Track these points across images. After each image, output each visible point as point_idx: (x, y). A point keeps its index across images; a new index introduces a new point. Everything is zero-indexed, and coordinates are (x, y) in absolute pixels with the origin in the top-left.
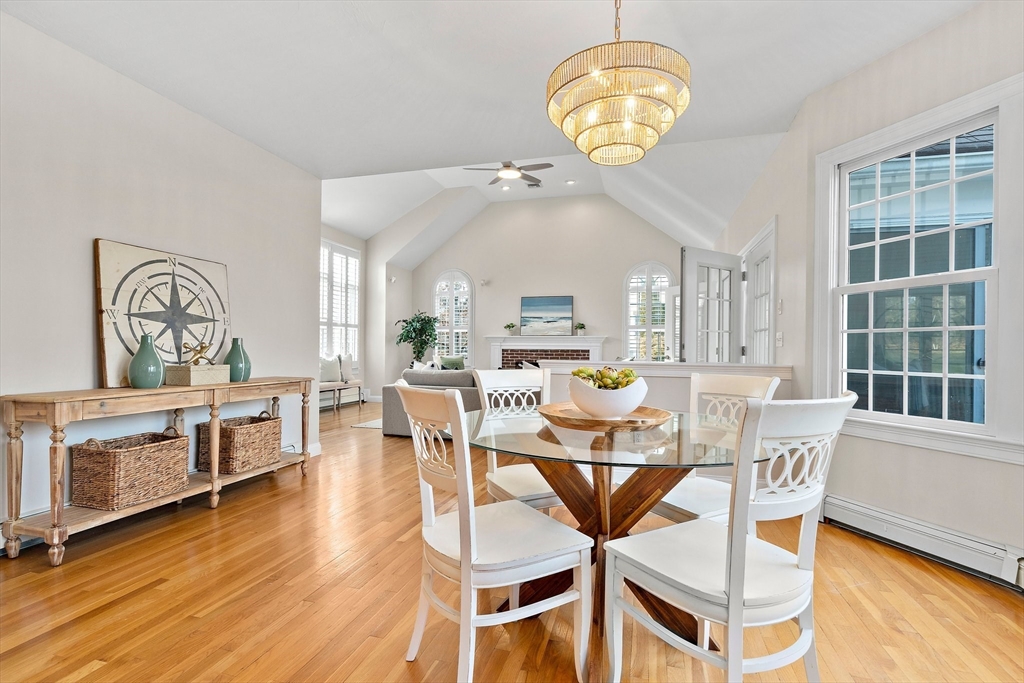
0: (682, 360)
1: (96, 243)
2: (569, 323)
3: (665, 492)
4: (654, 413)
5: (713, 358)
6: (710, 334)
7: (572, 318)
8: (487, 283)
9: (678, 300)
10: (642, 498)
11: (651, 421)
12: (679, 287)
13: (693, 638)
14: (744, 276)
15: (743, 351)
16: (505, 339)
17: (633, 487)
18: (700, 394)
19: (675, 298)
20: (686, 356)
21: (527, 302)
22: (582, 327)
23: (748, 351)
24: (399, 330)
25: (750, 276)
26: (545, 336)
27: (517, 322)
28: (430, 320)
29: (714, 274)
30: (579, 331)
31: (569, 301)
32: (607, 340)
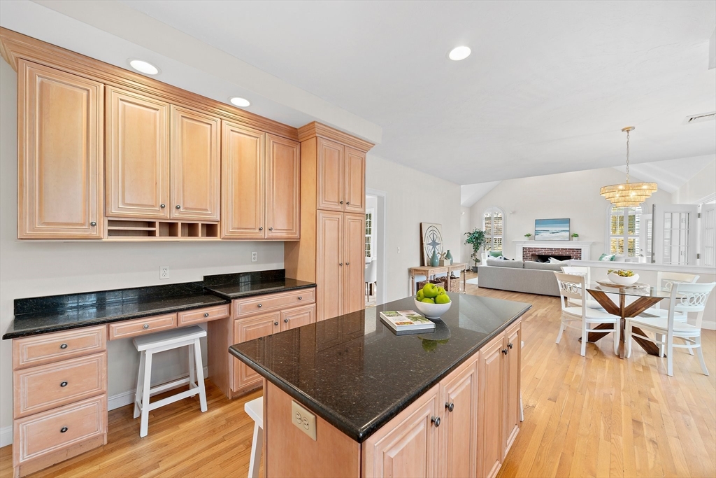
0: (653, 261)
1: (421, 224)
2: (568, 233)
3: (646, 309)
4: (641, 284)
5: (675, 261)
6: (673, 248)
7: (569, 231)
8: (514, 213)
9: (650, 224)
10: (637, 310)
11: (641, 287)
12: (651, 215)
13: (657, 354)
14: (699, 215)
15: (698, 256)
16: (525, 242)
17: (633, 306)
18: (662, 280)
19: (647, 221)
20: (656, 258)
21: (538, 222)
22: (576, 236)
23: (701, 256)
24: (466, 238)
25: (703, 216)
26: (550, 241)
27: (533, 233)
28: (482, 232)
29: (676, 216)
30: (574, 238)
31: (567, 221)
32: (593, 243)
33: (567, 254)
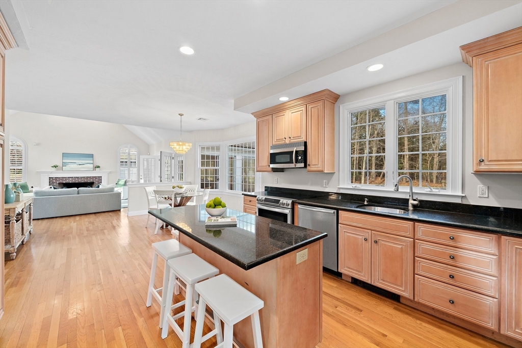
2: (92, 165)
8: (38, 144)
16: (51, 173)
19: (144, 159)
21: (65, 155)
22: (99, 167)
26: (78, 171)
27: (60, 164)
30: (97, 169)
31: (91, 156)
32: (110, 172)
33: (91, 181)
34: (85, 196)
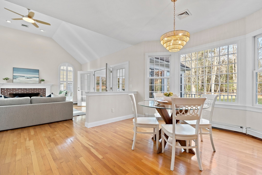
7: (39, 77)
16: (3, 84)
21: (15, 69)
22: (43, 80)
27: (10, 77)
30: (42, 82)
31: (37, 71)
32: (53, 85)
33: (37, 92)
34: (39, 105)
